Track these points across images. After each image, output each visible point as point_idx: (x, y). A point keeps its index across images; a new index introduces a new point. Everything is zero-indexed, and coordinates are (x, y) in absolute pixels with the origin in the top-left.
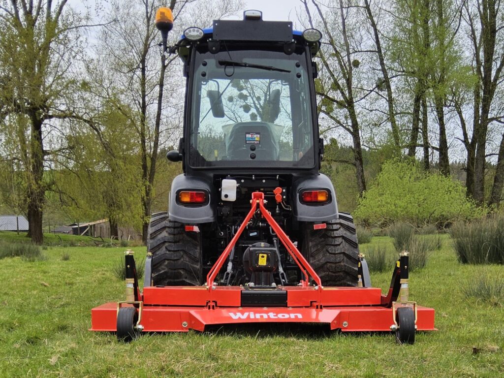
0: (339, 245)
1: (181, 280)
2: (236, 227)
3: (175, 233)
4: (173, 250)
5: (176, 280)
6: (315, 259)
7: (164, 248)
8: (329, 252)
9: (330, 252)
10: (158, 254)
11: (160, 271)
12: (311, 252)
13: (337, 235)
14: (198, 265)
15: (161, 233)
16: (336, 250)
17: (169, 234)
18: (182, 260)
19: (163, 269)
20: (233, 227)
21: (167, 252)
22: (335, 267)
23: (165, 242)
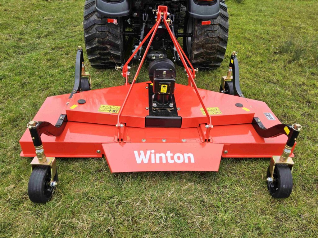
0: (216, 31)
1: (108, 51)
2: (145, 14)
3: (102, 17)
4: (101, 31)
5: (104, 52)
6: (198, 40)
7: (94, 29)
8: (208, 36)
9: (210, 36)
10: (91, 33)
11: (93, 45)
12: (196, 34)
13: (215, 23)
14: (119, 41)
15: (92, 16)
16: (214, 34)
17: (98, 17)
18: (108, 38)
19: (95, 44)
20: (144, 14)
21: (97, 32)
22: (212, 47)
23: (95, 24)
